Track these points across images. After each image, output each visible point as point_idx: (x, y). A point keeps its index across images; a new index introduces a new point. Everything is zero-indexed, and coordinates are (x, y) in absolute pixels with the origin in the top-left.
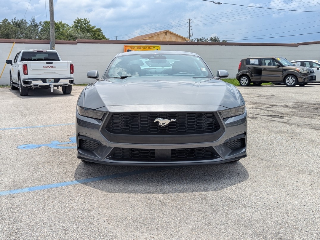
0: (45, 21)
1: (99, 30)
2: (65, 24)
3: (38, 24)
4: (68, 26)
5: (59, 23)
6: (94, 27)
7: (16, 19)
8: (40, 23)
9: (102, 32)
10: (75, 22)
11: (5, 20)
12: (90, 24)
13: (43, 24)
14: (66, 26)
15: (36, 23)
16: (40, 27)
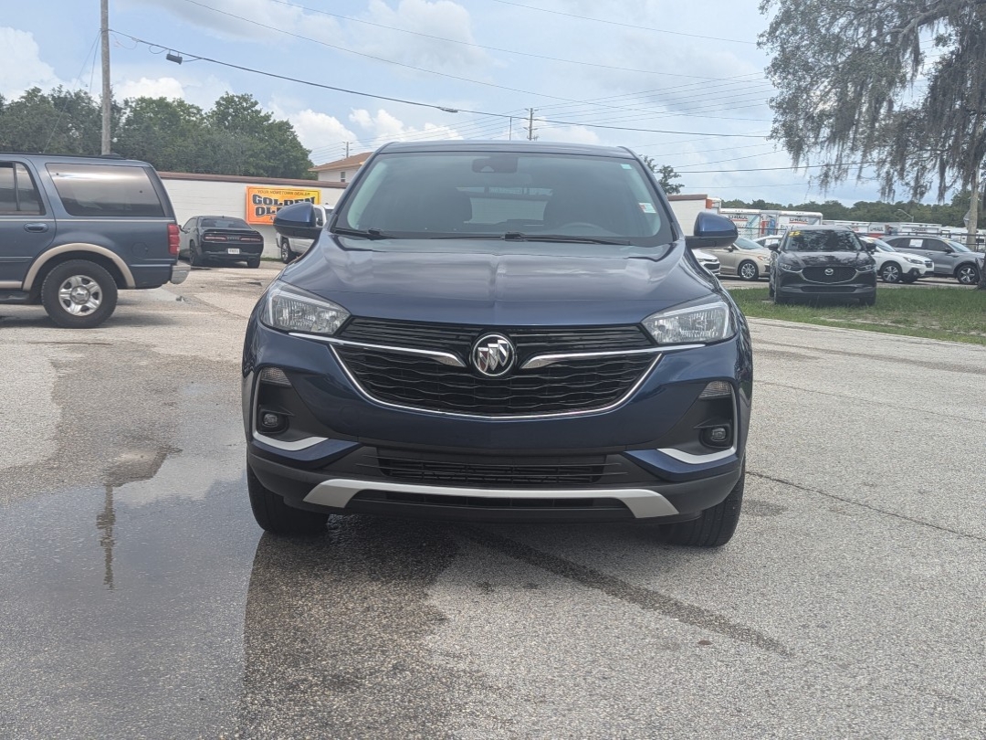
0: (140, 97)
1: (285, 127)
2: (192, 107)
3: (120, 103)
4: (199, 110)
5: (176, 103)
6: (267, 117)
7: (62, 89)
8: (126, 102)
9: (293, 133)
10: (218, 103)
11: (33, 90)
12: (259, 109)
13: (133, 105)
14: (196, 111)
15: (115, 102)
16: (125, 113)
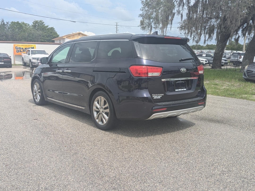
0: (12, 21)
1: (52, 29)
2: (27, 24)
3: (6, 23)
4: (29, 25)
5: (22, 23)
6: (48, 26)
9: (55, 30)
10: (33, 23)
12: (45, 24)
13: (10, 23)
14: (28, 25)
15: (4, 23)
16: (8, 26)
